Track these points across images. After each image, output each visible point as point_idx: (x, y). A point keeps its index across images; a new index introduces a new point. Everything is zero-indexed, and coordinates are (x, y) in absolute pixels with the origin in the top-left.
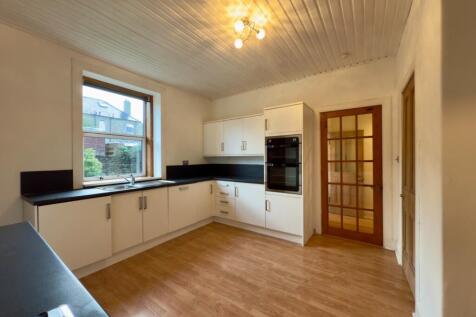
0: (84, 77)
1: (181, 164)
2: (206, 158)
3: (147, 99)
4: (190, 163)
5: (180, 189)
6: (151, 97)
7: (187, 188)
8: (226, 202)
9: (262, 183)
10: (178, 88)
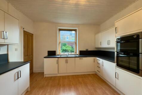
0: (59, 29)
1: (85, 50)
2: (96, 48)
3: (75, 30)
4: (89, 50)
5: (80, 59)
6: (76, 30)
7: (82, 59)
8: (99, 67)
9: (114, 62)
10: (83, 24)
